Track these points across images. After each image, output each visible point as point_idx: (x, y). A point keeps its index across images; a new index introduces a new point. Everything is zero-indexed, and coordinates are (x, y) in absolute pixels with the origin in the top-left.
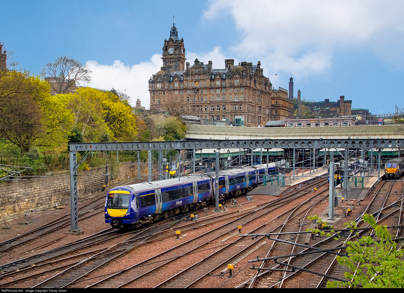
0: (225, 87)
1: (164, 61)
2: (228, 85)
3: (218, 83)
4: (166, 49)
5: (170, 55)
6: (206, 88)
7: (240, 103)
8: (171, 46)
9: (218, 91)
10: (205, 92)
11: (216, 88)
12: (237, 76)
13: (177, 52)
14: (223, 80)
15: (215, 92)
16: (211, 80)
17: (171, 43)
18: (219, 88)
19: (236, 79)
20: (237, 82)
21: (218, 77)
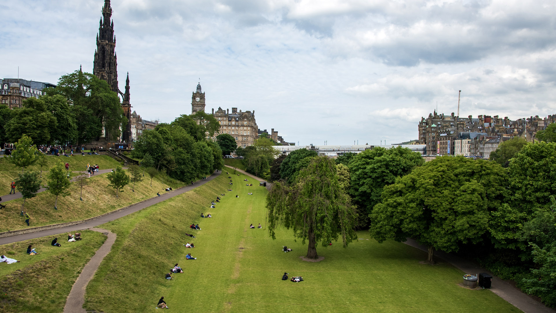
0: (238, 126)
1: (192, 106)
2: (240, 125)
3: (233, 123)
4: (194, 98)
5: (196, 102)
6: (226, 126)
7: (247, 136)
8: (198, 97)
9: (233, 128)
10: (225, 128)
11: (232, 126)
12: (246, 119)
13: (202, 100)
14: (236, 121)
15: (231, 128)
16: (229, 121)
17: (198, 95)
18: (234, 126)
19: (245, 121)
20: (245, 123)
21: (233, 119)
